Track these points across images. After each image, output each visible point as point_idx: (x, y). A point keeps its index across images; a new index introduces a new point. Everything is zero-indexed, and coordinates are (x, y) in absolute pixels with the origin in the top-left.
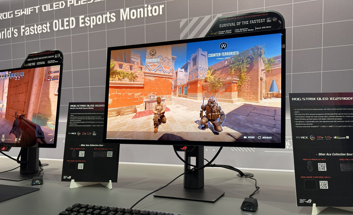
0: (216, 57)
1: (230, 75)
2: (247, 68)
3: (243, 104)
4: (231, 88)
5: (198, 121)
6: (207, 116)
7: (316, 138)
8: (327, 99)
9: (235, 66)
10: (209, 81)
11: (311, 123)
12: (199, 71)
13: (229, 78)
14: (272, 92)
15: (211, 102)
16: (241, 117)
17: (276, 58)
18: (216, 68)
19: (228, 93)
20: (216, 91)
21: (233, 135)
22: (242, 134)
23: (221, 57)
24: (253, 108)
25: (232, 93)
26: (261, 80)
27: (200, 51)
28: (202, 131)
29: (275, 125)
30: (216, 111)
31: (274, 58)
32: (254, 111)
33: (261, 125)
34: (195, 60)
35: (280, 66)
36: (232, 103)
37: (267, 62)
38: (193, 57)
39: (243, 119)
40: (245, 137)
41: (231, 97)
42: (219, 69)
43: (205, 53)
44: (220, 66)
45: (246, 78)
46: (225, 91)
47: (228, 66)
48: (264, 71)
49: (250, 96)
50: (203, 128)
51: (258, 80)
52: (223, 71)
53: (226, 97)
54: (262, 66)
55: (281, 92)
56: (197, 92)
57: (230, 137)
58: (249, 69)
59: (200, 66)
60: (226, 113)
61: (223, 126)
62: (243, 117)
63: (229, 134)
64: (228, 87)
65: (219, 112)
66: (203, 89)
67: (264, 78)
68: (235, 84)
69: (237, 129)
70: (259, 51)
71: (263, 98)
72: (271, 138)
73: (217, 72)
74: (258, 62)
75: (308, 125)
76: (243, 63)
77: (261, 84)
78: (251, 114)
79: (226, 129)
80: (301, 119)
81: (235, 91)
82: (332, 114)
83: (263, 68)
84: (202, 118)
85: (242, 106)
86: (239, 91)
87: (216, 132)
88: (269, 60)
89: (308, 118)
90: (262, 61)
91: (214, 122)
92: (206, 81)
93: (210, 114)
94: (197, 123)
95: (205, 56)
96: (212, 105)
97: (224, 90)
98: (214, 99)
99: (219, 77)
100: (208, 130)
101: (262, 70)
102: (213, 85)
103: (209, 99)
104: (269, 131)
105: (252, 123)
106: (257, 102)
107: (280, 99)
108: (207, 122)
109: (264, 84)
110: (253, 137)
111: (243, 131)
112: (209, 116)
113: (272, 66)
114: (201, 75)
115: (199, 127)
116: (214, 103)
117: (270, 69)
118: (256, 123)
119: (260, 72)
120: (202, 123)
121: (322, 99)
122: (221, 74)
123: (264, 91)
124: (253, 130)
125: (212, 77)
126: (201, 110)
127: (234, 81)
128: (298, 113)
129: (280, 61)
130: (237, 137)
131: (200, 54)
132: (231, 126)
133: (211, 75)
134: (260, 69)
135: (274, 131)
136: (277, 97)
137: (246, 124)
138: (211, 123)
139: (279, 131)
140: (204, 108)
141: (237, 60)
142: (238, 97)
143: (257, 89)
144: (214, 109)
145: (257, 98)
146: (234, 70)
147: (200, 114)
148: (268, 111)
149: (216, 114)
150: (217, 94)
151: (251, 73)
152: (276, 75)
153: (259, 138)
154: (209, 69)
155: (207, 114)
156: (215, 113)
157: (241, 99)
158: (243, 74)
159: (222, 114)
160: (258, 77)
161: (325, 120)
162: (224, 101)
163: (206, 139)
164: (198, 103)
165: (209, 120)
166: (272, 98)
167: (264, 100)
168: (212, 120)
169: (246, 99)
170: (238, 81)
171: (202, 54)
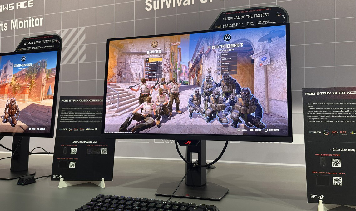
0: (18, 67)
1: (26, 81)
2: (36, 76)
3: (31, 104)
4: (25, 91)
5: (3, 116)
6: (9, 113)
7: (73, 130)
8: (86, 101)
9: (29, 75)
10: (13, 85)
11: (72, 118)
12: (7, 77)
13: (24, 84)
14: (48, 95)
15: (12, 101)
16: (29, 113)
17: (53, 69)
18: (18, 76)
19: (23, 95)
20: (16, 93)
21: (23, 127)
22: (28, 127)
23: (21, 67)
24: (37, 107)
25: (26, 95)
26: (43, 85)
27: (10, 63)
28: (5, 124)
29: (48, 119)
30: (15, 108)
31: (52, 69)
32: (37, 109)
33: (40, 120)
34: (5, 69)
35: (54, 76)
36: (25, 102)
37: (47, 72)
38: (5, 66)
39: (30, 115)
40: (30, 129)
41: (24, 98)
42: (19, 76)
43: (12, 64)
44: (20, 74)
45: (34, 83)
46: (22, 94)
47: (25, 74)
48: (45, 79)
49: (35, 98)
50: (6, 122)
51: (41, 85)
52: (21, 78)
53: (21, 98)
54: (44, 75)
55: (53, 95)
56: (4, 94)
57: (21, 128)
58: (37, 77)
59: (8, 74)
60: (20, 110)
61: (18, 120)
62: (30, 113)
63: (20, 127)
64: (23, 90)
65: (17, 109)
66: (9, 91)
67: (45, 85)
68: (28, 88)
69: (26, 122)
70: (44, 64)
71: (43, 99)
72: (44, 129)
73: (18, 79)
74: (42, 72)
75: (69, 120)
76: (34, 72)
77: (43, 89)
78: (35, 111)
79: (19, 123)
80: (65, 116)
81: (27, 93)
82: (88, 112)
83: (45, 77)
84: (5, 114)
85: (30, 105)
86: (30, 93)
87: (13, 125)
88: (49, 71)
89: (70, 115)
90: (45, 71)
91: (12, 117)
92: (11, 85)
93: (11, 111)
94: (2, 118)
95: (12, 66)
96: (13, 104)
97: (20, 92)
98: (15, 99)
99: (19, 82)
100: (8, 123)
101: (44, 78)
102: (15, 89)
103: (11, 99)
104: (44, 124)
105: (35, 118)
106: (39, 102)
107: (53, 100)
108: (8, 117)
109: (45, 89)
110: (34, 129)
111: (29, 125)
112: (10, 112)
113: (50, 75)
114: (8, 81)
115: (3, 121)
116: (14, 102)
117: (49, 78)
118: (38, 118)
119: (43, 80)
120: (5, 118)
121: (83, 100)
122: (20, 80)
123: (44, 94)
124: (35, 124)
125: (15, 82)
126: (6, 107)
127: (27, 86)
128: (64, 111)
129: (55, 71)
130: (25, 129)
131: (9, 65)
132: (22, 121)
133: (14, 81)
134: (43, 78)
135: (47, 124)
136: (51, 99)
137: (31, 119)
138: (11, 118)
139: (50, 124)
140: (7, 106)
141: (31, 70)
142: (29, 98)
143: (40, 93)
144: (14, 107)
145: (40, 99)
146: (28, 78)
147: (5, 111)
148: (45, 109)
149: (15, 110)
150: (16, 95)
151: (38, 80)
152: (51, 82)
153: (38, 129)
154: (13, 76)
155: (9, 111)
156: (13, 110)
157: (30, 100)
158: (33, 81)
159: (18, 111)
160: (41, 83)
161: (82, 117)
162: (20, 101)
163: (6, 130)
164: (4, 102)
165: (10, 115)
166: (48, 99)
167: (43, 101)
168: (12, 116)
169: (33, 100)
170: (29, 86)
171: (10, 65)
